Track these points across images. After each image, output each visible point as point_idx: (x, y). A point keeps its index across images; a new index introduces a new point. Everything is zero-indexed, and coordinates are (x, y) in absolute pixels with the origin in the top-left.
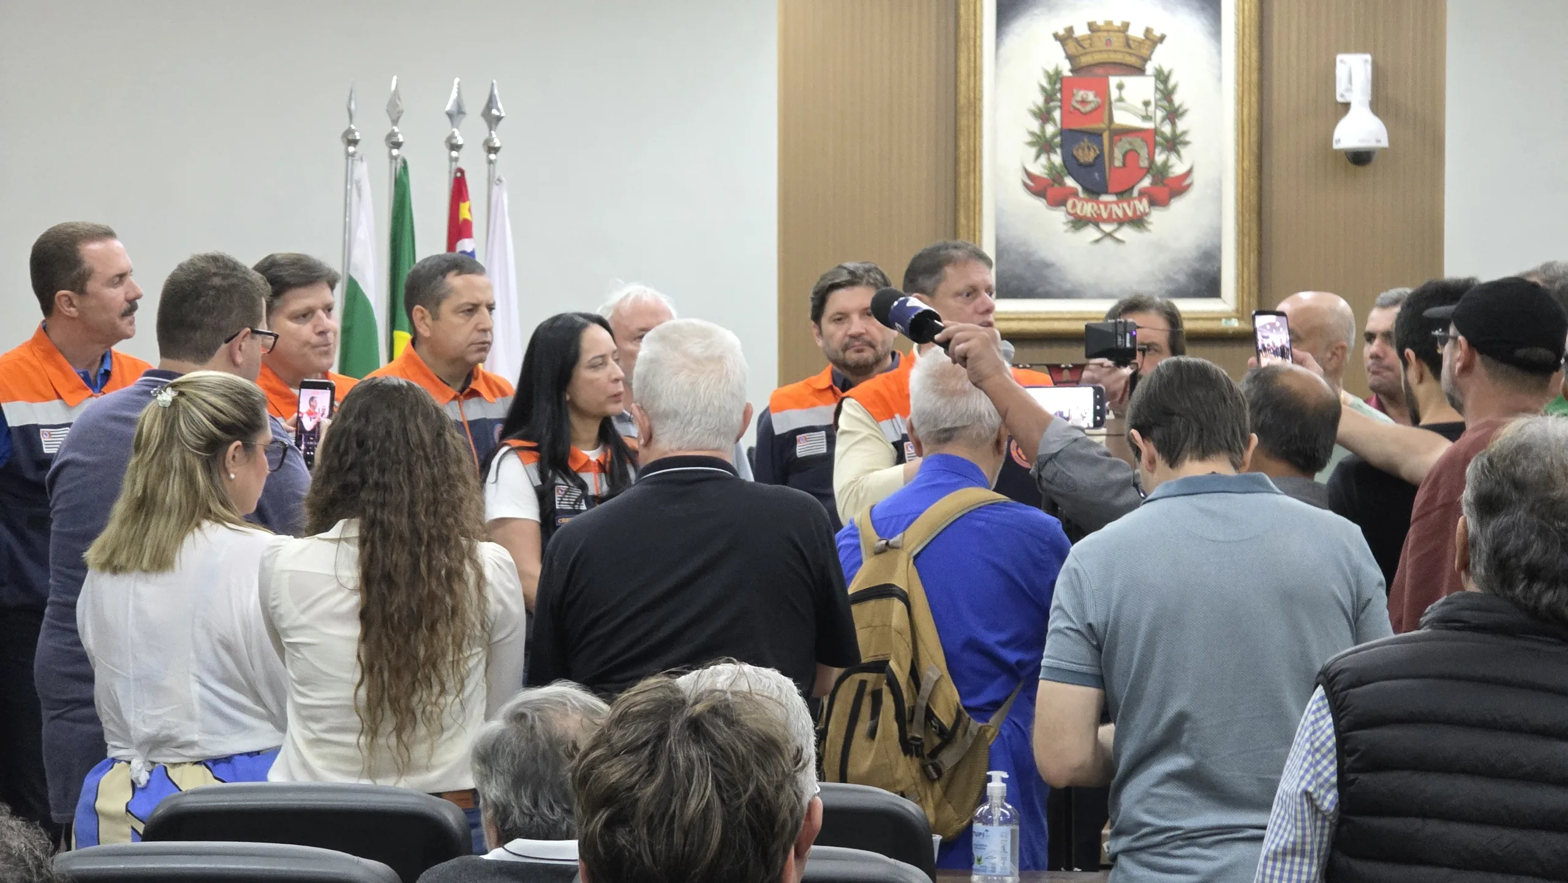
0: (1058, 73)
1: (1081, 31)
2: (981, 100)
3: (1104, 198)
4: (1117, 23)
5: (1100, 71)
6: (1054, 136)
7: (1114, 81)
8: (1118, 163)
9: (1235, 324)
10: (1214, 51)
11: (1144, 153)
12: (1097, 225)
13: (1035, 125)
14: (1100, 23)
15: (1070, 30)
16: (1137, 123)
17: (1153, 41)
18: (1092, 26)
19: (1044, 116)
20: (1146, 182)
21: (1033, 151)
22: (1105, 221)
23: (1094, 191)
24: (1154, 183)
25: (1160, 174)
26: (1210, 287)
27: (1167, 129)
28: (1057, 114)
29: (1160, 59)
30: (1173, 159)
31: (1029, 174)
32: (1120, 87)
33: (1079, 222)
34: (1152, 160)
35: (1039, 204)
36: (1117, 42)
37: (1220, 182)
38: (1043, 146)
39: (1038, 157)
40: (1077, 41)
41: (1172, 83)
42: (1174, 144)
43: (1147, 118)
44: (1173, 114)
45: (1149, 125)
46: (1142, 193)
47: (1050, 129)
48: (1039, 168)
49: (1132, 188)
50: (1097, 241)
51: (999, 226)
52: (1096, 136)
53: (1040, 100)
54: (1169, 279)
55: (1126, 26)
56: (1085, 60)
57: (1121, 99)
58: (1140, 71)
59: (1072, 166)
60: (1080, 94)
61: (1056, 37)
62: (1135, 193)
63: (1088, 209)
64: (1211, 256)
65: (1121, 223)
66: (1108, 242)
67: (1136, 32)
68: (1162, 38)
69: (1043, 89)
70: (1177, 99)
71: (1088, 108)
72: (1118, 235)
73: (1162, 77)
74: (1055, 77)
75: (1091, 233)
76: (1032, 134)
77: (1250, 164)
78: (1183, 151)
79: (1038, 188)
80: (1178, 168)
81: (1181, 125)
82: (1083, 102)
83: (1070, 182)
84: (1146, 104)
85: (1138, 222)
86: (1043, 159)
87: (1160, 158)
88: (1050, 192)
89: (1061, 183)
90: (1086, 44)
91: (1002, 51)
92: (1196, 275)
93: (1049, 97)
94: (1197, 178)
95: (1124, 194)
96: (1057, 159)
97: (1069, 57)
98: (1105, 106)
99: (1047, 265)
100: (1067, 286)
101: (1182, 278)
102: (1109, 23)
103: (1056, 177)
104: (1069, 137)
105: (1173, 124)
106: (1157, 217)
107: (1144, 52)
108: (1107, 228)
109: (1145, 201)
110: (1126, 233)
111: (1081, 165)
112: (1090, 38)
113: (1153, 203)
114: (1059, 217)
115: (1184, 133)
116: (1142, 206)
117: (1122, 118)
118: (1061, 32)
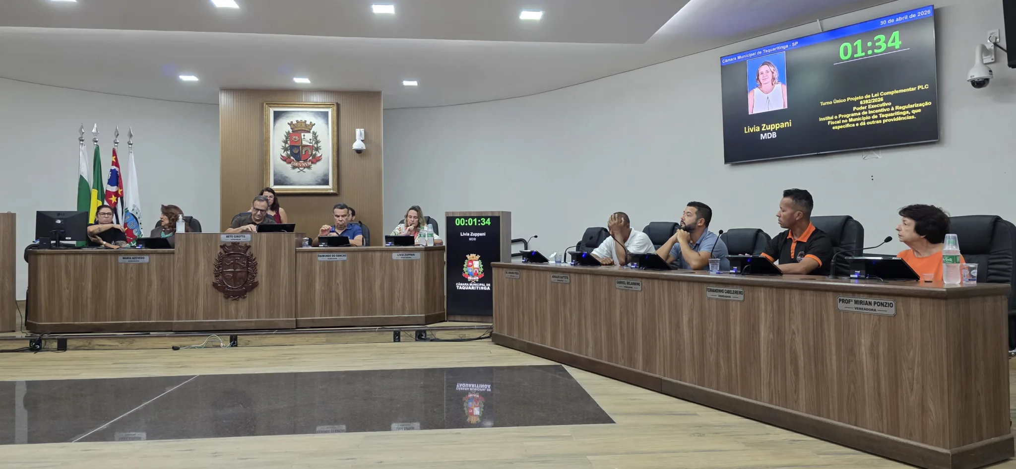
0: (289, 132)
1: (295, 122)
2: (270, 138)
3: (300, 162)
4: (303, 121)
5: (299, 132)
6: (288, 147)
7: (302, 134)
8: (304, 153)
9: (332, 191)
10: (327, 128)
11: (310, 151)
12: (299, 168)
13: (283, 145)
14: (299, 120)
15: (292, 122)
16: (308, 144)
17: (312, 125)
18: (297, 121)
19: (286, 142)
20: (311, 158)
21: (283, 150)
22: (301, 167)
23: (298, 160)
24: (312, 158)
25: (314, 156)
26: (327, 183)
27: (316, 146)
28: (289, 142)
29: (314, 129)
30: (317, 153)
31: (282, 156)
32: (304, 136)
33: (294, 167)
34: (312, 153)
35: (285, 163)
36: (303, 125)
37: (329, 157)
38: (285, 149)
39: (284, 152)
40: (293, 125)
41: (316, 135)
42: (317, 149)
43: (310, 143)
44: (317, 142)
45: (311, 145)
46: (309, 161)
47: (287, 145)
48: (284, 155)
49: (307, 159)
50: (299, 172)
51: (274, 168)
52: (298, 147)
53: (285, 139)
54: (316, 181)
55: (306, 121)
56: (296, 129)
57: (304, 138)
58: (309, 132)
59: (293, 154)
60: (294, 137)
61: (288, 124)
62: (308, 160)
63: (296, 164)
64: (327, 175)
65: (305, 168)
66: (302, 172)
67: (308, 123)
68: (314, 124)
69: (285, 136)
70: (318, 139)
71: (296, 140)
72: (304, 170)
73: (314, 133)
74: (288, 133)
75: (297, 170)
76: (283, 146)
77: (335, 154)
78: (320, 151)
79: (284, 159)
80: (319, 155)
81: (319, 145)
82: (295, 139)
83: (292, 158)
84: (310, 140)
85: (309, 167)
86: (285, 152)
87: (314, 153)
88: (287, 160)
89: (290, 158)
90: (296, 125)
91: (275, 126)
92: (323, 180)
93: (287, 138)
94: (323, 157)
95: (305, 161)
96: (289, 152)
97: (291, 128)
98: (301, 140)
99: (287, 177)
100: (292, 182)
101: (319, 181)
102: (302, 121)
103: (289, 157)
104: (292, 147)
105: (317, 145)
106: (313, 166)
107: (310, 128)
108: (301, 169)
109: (310, 162)
110: (306, 170)
111: (294, 154)
112: (297, 124)
113: (312, 163)
114: (290, 166)
115: (320, 146)
116: (310, 163)
117: (304, 143)
118: (290, 123)
